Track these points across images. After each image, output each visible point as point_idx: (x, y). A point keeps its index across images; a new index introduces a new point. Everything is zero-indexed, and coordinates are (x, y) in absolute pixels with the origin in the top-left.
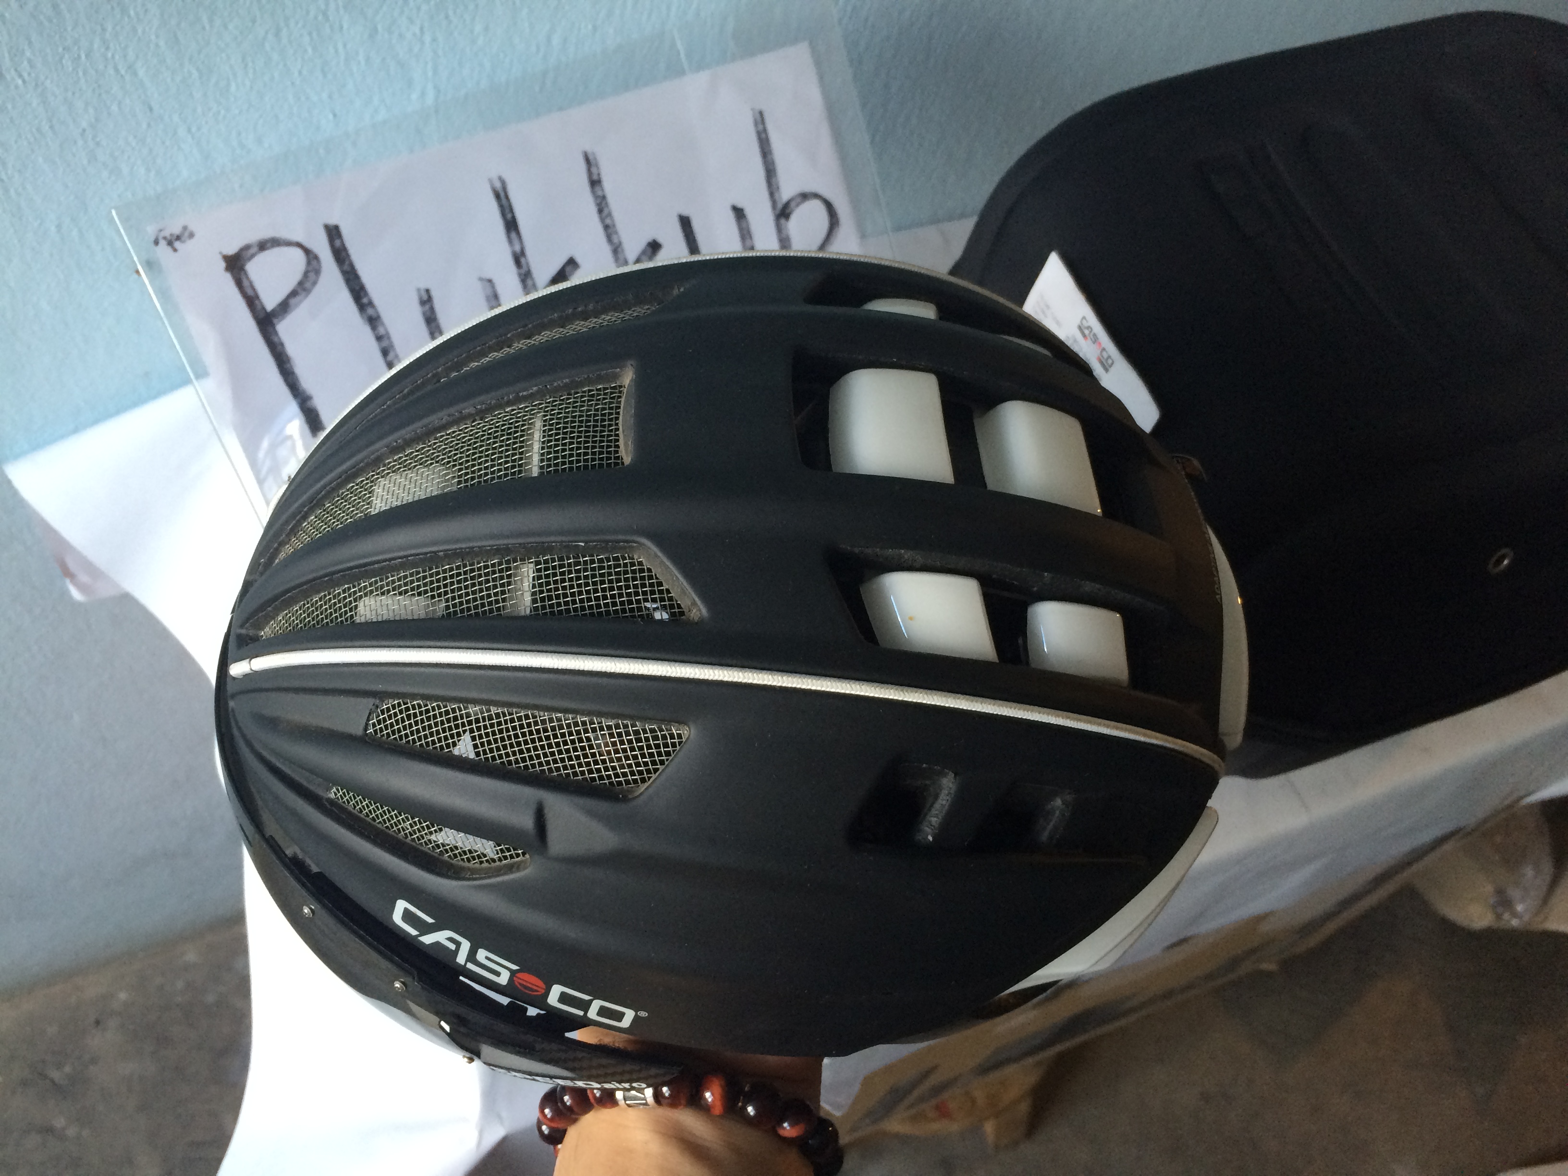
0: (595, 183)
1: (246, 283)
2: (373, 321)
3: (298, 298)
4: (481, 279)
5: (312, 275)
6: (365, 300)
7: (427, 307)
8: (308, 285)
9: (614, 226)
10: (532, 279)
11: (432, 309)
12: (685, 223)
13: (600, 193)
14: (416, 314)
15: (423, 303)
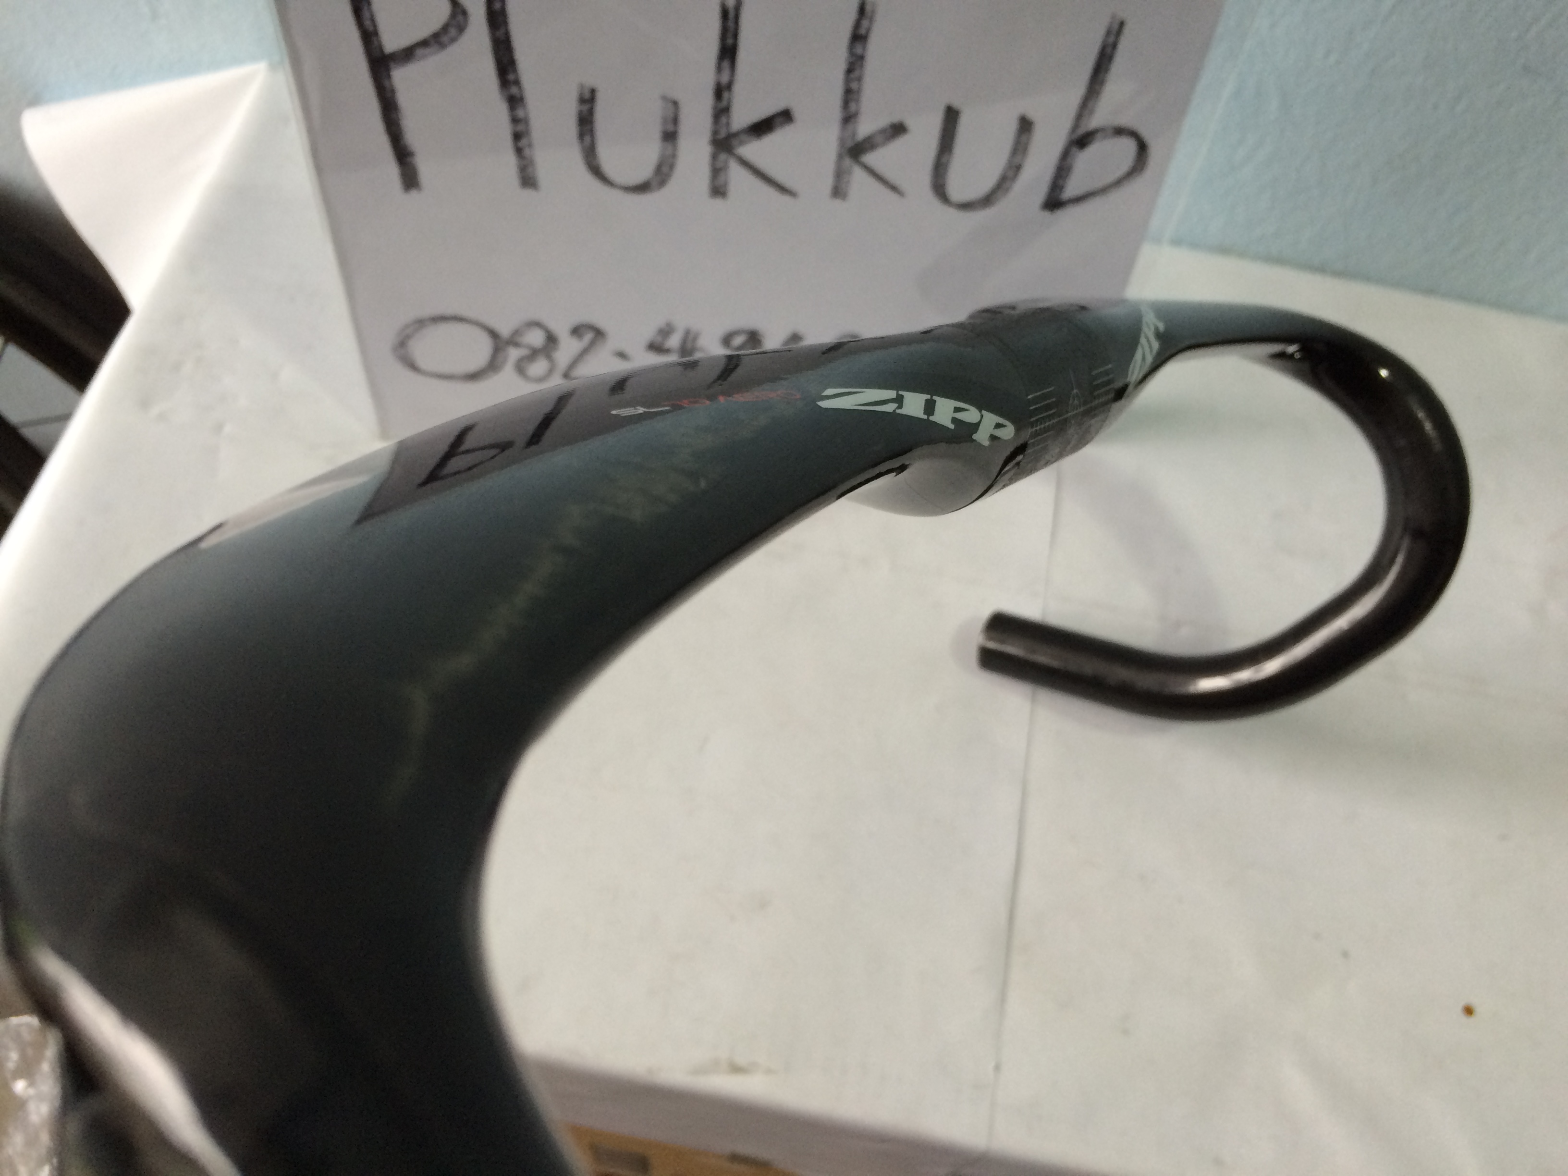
0: (858, 37)
1: (366, 14)
2: (515, 102)
3: (427, 51)
4: (664, 98)
5: (453, 32)
6: (511, 77)
7: (585, 107)
8: (445, 39)
9: (859, 91)
10: (729, 117)
11: (591, 112)
12: (951, 116)
13: (859, 50)
14: (571, 109)
15: (582, 100)
